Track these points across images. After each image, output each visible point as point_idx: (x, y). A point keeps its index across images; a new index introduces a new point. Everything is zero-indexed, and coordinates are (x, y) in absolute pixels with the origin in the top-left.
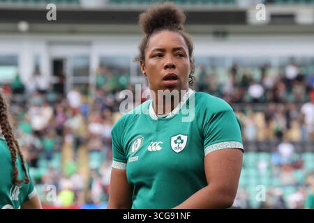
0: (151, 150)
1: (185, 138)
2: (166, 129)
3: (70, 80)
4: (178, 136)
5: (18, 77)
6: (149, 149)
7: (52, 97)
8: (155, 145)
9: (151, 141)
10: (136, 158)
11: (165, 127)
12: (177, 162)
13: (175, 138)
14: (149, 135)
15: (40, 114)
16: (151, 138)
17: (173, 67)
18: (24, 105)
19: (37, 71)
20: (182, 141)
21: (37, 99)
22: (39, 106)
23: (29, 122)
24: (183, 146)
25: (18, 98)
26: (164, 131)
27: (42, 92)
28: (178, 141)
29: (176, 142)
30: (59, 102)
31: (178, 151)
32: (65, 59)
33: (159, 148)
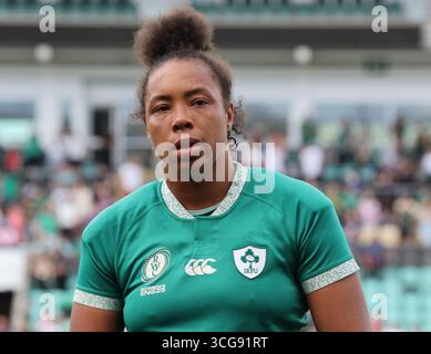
0: (192, 274)
1: (261, 253)
2: (215, 236)
3: (121, 143)
4: (246, 249)
5: (34, 139)
6: (189, 270)
7: (91, 170)
8: (200, 264)
9: (189, 257)
10: (161, 288)
11: (216, 232)
12: (252, 296)
13: (242, 252)
14: (181, 246)
15: (71, 200)
16: (186, 252)
17: (188, 126)
18: (45, 185)
19: (66, 129)
20: (257, 259)
21: (66, 175)
22: (70, 186)
23: (53, 214)
24: (260, 267)
25: (35, 173)
26: (214, 239)
27: (74, 164)
28: (247, 258)
29: (244, 259)
30: (100, 179)
31: (251, 276)
32: (113, 109)
33: (210, 270)
